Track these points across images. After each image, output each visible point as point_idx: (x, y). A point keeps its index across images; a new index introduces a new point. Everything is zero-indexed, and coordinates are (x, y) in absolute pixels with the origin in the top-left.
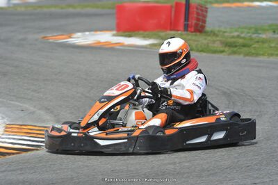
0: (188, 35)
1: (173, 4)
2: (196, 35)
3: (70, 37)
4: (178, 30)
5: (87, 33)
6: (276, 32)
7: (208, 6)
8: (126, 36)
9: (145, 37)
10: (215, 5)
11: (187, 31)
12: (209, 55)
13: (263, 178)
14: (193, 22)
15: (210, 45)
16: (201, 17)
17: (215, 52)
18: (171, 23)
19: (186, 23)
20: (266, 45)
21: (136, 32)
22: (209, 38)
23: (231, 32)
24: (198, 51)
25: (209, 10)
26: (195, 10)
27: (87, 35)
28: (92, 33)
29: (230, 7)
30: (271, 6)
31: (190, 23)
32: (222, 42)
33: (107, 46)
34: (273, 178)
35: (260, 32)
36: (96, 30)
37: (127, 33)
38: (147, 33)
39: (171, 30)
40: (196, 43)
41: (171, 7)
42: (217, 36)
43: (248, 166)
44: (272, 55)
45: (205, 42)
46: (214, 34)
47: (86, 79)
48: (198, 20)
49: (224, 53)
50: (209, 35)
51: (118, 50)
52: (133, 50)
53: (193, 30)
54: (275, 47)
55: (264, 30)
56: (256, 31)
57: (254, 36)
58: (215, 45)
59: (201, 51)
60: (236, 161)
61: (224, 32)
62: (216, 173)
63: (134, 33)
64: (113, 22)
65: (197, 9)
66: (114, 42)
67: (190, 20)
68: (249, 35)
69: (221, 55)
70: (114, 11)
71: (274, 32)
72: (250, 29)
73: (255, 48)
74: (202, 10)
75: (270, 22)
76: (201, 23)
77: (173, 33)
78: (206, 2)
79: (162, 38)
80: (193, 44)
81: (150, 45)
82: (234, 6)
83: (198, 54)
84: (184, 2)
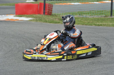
0: (45, 16)
1: (39, 4)
2: (48, 16)
4: (41, 14)
5: (3, 15)
7: (53, 4)
8: (19, 17)
9: (27, 17)
10: (56, 4)
11: (45, 14)
12: (54, 24)
13: (75, 73)
15: (54, 20)
16: (50, 9)
17: (56, 23)
18: (38, 11)
20: (76, 20)
21: (24, 15)
22: (54, 17)
23: (62, 15)
24: (49, 22)
25: (53, 6)
26: (48, 6)
27: (3, 16)
28: (5, 15)
29: (62, 5)
30: (79, 4)
31: (45, 11)
32: (59, 19)
33: (12, 21)
34: (79, 73)
35: (74, 15)
37: (20, 15)
38: (28, 15)
39: (38, 14)
40: (48, 19)
41: (38, 5)
42: (57, 16)
44: (79, 24)
45: (52, 19)
46: (55, 15)
47: (3, 34)
48: (49, 10)
49: (60, 23)
50: (54, 16)
51: (16, 22)
53: (47, 14)
54: (80, 21)
55: (76, 14)
58: (56, 20)
59: (50, 23)
60: (64, 66)
61: (60, 15)
62: (56, 71)
63: (23, 15)
64: (14, 11)
65: (48, 5)
66: (14, 19)
67: (46, 10)
69: (59, 24)
70: (15, 7)
71: (80, 15)
74: (51, 6)
75: (78, 11)
76: (50, 11)
77: (39, 15)
78: (52, 3)
79: (35, 18)
80: (47, 20)
81: (29, 20)
82: (63, 4)
83: (49, 24)
84: (43, 3)
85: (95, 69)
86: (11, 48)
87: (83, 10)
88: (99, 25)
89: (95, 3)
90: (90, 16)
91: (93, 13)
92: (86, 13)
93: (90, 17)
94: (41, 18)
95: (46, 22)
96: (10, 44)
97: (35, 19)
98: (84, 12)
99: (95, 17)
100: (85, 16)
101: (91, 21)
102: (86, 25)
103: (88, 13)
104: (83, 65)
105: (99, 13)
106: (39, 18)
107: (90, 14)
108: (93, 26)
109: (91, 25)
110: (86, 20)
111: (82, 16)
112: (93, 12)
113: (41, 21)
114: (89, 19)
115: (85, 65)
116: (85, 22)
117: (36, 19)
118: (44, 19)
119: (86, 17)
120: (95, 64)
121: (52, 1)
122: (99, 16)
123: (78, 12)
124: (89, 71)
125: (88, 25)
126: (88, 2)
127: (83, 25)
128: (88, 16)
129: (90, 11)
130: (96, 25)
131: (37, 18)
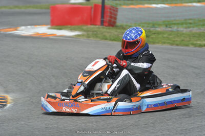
0: (104, 28)
1: (93, 6)
2: (109, 29)
3: (16, 30)
4: (96, 25)
5: (29, 27)
6: (168, 26)
7: (118, 7)
8: (58, 29)
9: (72, 30)
10: (124, 7)
11: (103, 25)
13: (157, 133)
14: (107, 19)
15: (120, 36)
16: (113, 15)
18: (91, 19)
19: (102, 19)
20: (160, 36)
21: (66, 26)
22: (119, 31)
25: (119, 10)
26: (109, 10)
28: (33, 27)
29: (134, 8)
30: (165, 7)
31: (105, 19)
34: (164, 133)
35: (156, 26)
36: (35, 25)
38: (73, 27)
39: (91, 24)
41: (91, 8)
42: (125, 29)
43: (146, 124)
44: (164, 43)
45: (116, 33)
46: (122, 27)
48: (111, 17)
50: (119, 29)
51: (52, 39)
52: (63, 40)
53: (107, 25)
54: (167, 37)
55: (160, 25)
56: (154, 26)
57: (152, 29)
59: (113, 40)
60: (137, 120)
61: (130, 26)
63: (63, 27)
64: (48, 18)
65: (110, 9)
66: (49, 33)
67: (105, 17)
68: (148, 28)
70: (49, 11)
71: (166, 26)
72: (149, 24)
73: (152, 38)
74: (114, 10)
75: (163, 19)
76: (113, 20)
77: (92, 26)
78: (117, 4)
79: (85, 31)
80: (108, 35)
81: (76, 35)
82: (137, 7)
83: (110, 42)
84: (100, 4)
85: (192, 127)
86: (41, 87)
87: (172, 19)
88: (201, 46)
89: (195, 4)
90: (186, 28)
91: (191, 23)
92: (178, 24)
93: (185, 31)
94: (96, 31)
95: (106, 39)
96: (40, 79)
97: (85, 33)
98: (174, 22)
99: (194, 31)
100: (175, 28)
101: (186, 37)
102: (177, 45)
103: (182, 24)
104: (171, 119)
105: (201, 23)
106: (93, 31)
107: (185, 26)
108: (191, 48)
109: (187, 45)
110: (178, 36)
111: (171, 28)
112: (190, 21)
113: (97, 37)
114: (183, 34)
115: (176, 119)
116: (176, 39)
117: (88, 34)
118: (102, 34)
119: (178, 31)
120: (193, 118)
121: (117, 2)
122: (202, 29)
123: (164, 22)
124: (182, 130)
125: (182, 46)
126: (182, 3)
127: (172, 44)
128: (181, 29)
129: (186, 20)
130: (195, 45)
131: (88, 31)
